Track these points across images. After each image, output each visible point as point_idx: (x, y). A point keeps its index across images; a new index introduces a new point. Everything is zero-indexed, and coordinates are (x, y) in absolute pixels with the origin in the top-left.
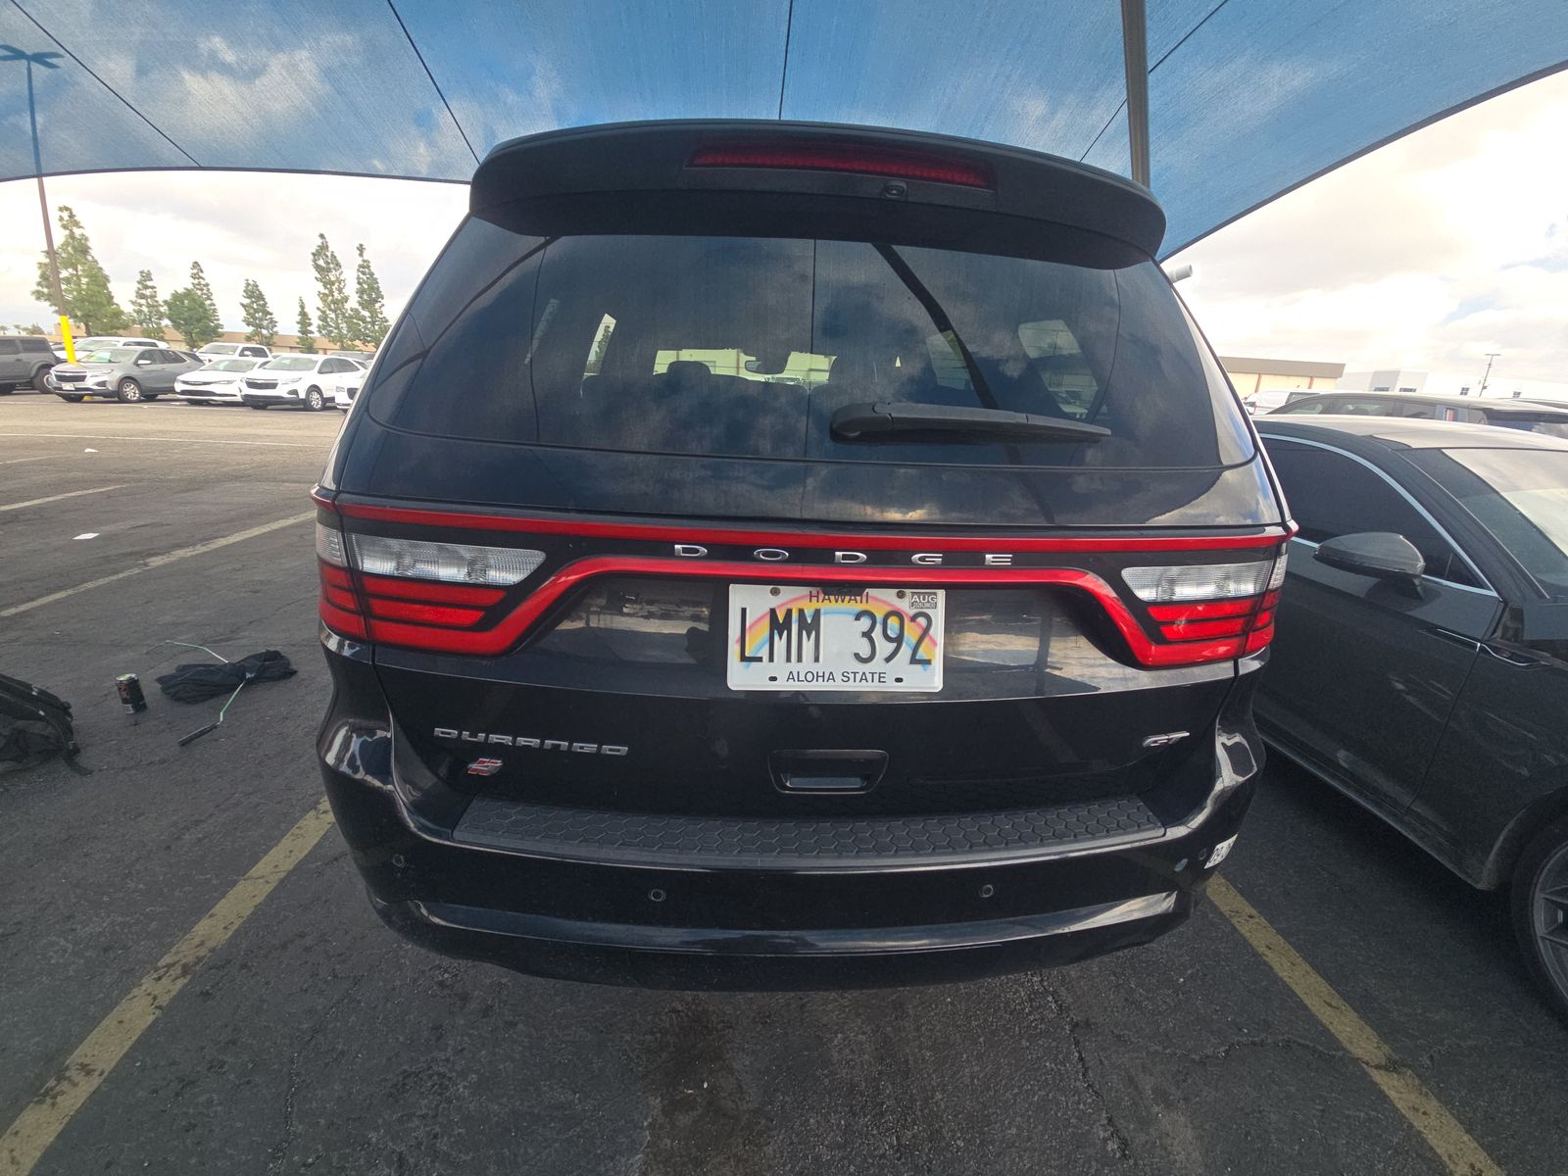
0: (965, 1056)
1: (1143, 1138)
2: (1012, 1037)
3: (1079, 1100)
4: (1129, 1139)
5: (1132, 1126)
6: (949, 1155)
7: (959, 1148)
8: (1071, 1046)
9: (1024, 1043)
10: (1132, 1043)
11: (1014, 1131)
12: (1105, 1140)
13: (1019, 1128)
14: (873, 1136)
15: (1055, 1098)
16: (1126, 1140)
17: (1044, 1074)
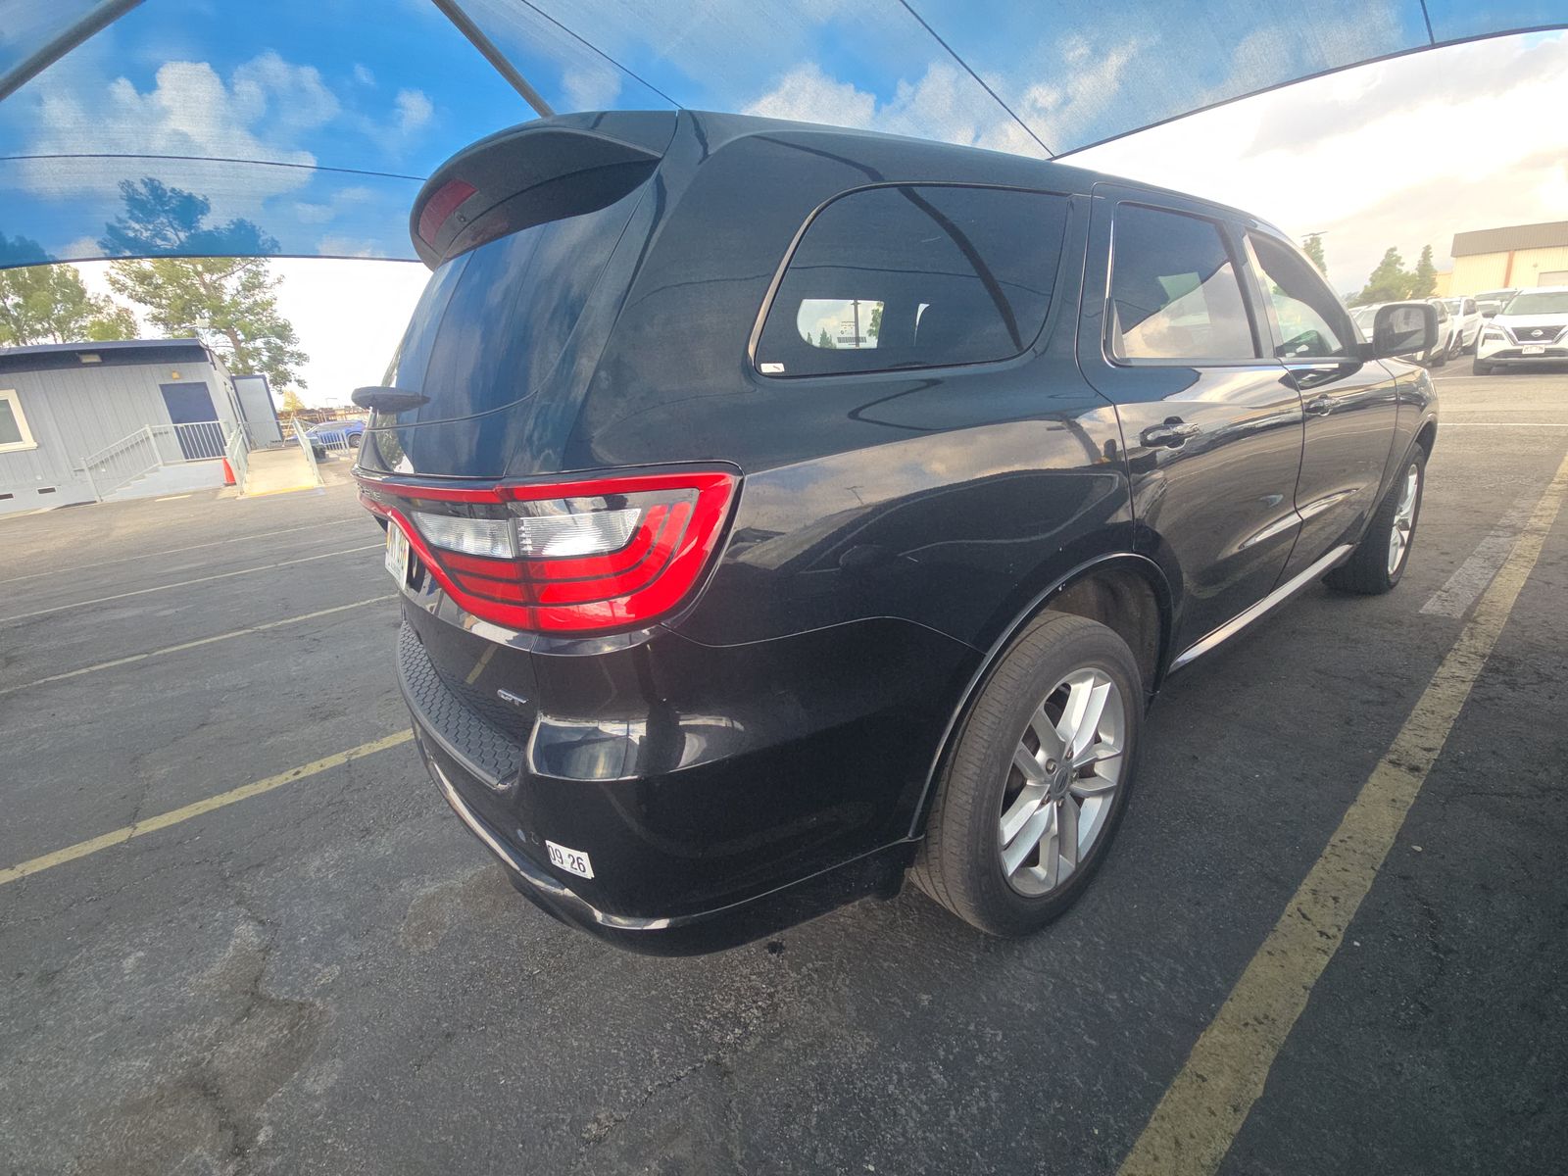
0: (630, 986)
1: (614, 1156)
2: (670, 1013)
3: (630, 1088)
4: (607, 1142)
5: (622, 1143)
6: (537, 1007)
7: (545, 1012)
8: (691, 1065)
9: (668, 1026)
10: (727, 1123)
11: (575, 1044)
12: (596, 1120)
13: (579, 1048)
14: (536, 959)
15: (622, 1066)
16: (604, 1141)
17: (644, 1050)
